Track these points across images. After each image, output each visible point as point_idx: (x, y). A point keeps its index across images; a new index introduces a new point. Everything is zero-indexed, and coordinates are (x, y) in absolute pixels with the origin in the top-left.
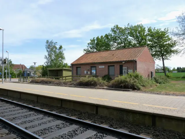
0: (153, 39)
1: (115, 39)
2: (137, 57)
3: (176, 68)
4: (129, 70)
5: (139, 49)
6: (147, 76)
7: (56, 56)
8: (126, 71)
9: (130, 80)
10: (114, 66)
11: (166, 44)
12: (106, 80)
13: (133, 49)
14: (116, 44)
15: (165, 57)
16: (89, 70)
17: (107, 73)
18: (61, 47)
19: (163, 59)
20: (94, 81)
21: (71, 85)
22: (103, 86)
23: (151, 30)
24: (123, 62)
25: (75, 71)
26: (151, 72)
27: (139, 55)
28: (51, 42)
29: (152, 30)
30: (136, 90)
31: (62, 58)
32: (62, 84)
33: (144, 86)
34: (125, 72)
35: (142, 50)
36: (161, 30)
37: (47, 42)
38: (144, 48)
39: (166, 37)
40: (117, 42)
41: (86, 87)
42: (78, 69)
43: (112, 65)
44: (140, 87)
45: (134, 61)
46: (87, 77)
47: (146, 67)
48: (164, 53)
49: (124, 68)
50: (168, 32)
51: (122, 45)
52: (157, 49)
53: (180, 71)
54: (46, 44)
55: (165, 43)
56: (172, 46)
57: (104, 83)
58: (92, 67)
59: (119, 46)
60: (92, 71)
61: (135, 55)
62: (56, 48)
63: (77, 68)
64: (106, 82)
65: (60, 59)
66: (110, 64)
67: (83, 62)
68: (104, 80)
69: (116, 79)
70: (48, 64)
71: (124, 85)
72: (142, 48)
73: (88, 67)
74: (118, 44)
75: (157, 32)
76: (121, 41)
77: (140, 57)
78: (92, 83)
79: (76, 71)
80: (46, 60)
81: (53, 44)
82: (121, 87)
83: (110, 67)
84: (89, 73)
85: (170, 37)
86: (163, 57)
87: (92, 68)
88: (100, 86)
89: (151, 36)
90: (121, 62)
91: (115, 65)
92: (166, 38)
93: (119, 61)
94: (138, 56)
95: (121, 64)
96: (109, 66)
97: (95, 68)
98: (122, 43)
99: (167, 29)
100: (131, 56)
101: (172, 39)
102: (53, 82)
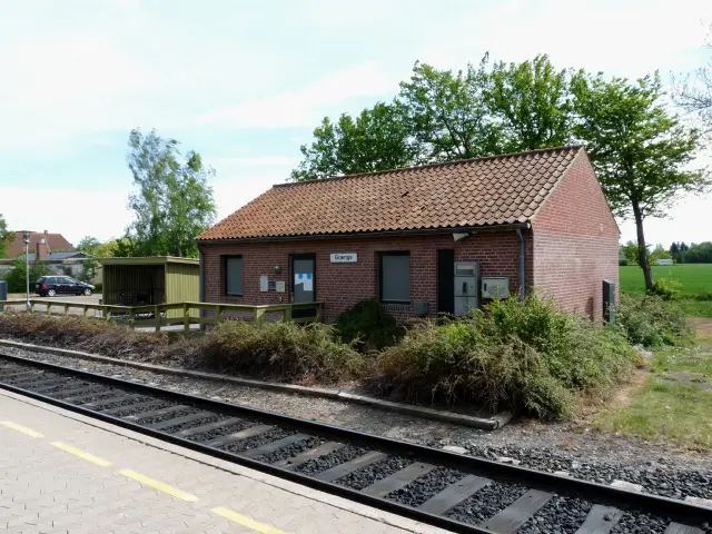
0: (593, 124)
1: (422, 126)
2: (533, 205)
3: (667, 248)
4: (489, 282)
5: (542, 161)
6: (582, 309)
7: (174, 200)
8: (472, 282)
9: (499, 355)
10: (407, 253)
11: (652, 147)
12: (355, 340)
13: (508, 165)
14: (429, 147)
15: (649, 206)
16: (278, 272)
17: (368, 291)
18: (194, 163)
19: (638, 214)
20: (285, 343)
21: (168, 357)
22: (336, 381)
23: (586, 86)
24: (457, 237)
25: (214, 278)
26: (606, 287)
27: (542, 192)
28: (154, 141)
29: (590, 86)
30: (533, 423)
31: (200, 208)
32: (125, 355)
33: (576, 382)
34: (465, 289)
35: (560, 168)
36: (627, 84)
37: (135, 138)
38: (568, 157)
39: (651, 116)
40: (434, 137)
41: (240, 380)
42: (232, 264)
43: (396, 248)
44: (559, 392)
45: (519, 231)
46: (259, 313)
47: (577, 260)
48: (641, 189)
49: (460, 266)
50: (662, 90)
51: (457, 151)
52: (610, 170)
53: (683, 259)
54: (131, 149)
55: (646, 144)
56: (677, 156)
57: (340, 361)
58: (294, 257)
59: (444, 154)
60: (297, 276)
61: (523, 194)
62: (175, 166)
63: (225, 259)
64: (353, 353)
65: (196, 211)
66: (386, 245)
67: (252, 230)
68: (346, 339)
69: (411, 342)
70: (140, 233)
71: (458, 389)
72: (560, 158)
73: (278, 258)
74: (441, 145)
75: (611, 96)
76: (452, 135)
77: (548, 204)
78: (274, 357)
79: (218, 278)
80: (133, 217)
81: (161, 148)
82: (440, 400)
83: (388, 261)
84: (281, 286)
85: (670, 112)
86: (641, 205)
87: (298, 263)
88: (318, 380)
89: (586, 113)
90: (444, 233)
91: (416, 249)
92: (652, 121)
93: (435, 225)
94: (537, 198)
95: (445, 245)
96: (380, 255)
97: (311, 262)
98: (457, 144)
99: (652, 78)
100: (499, 202)
101: (676, 123)
102: (91, 335)
